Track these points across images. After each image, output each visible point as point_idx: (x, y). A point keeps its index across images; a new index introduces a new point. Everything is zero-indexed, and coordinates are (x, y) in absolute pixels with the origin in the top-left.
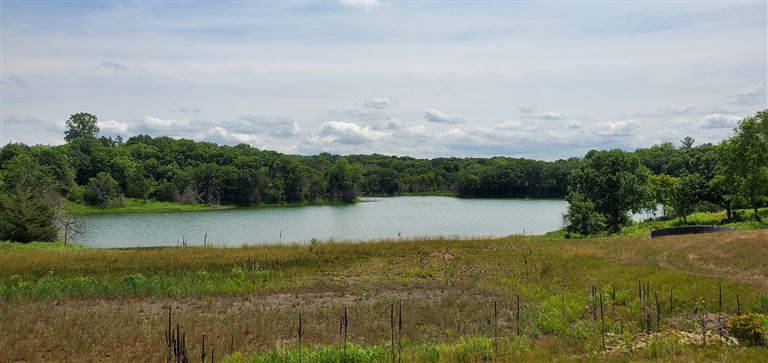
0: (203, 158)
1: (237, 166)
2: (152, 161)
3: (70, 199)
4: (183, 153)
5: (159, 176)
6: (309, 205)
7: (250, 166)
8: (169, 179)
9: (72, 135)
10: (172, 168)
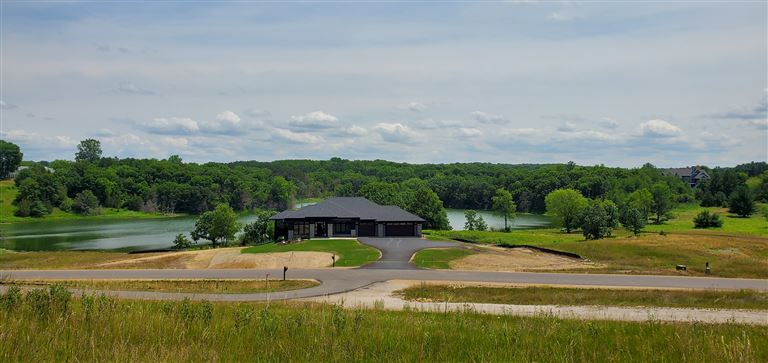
0: (168, 178)
1: (192, 184)
2: (130, 180)
3: (62, 209)
4: (153, 174)
5: (133, 191)
6: (248, 213)
7: (201, 185)
8: (138, 194)
9: (81, 156)
10: (142, 186)
